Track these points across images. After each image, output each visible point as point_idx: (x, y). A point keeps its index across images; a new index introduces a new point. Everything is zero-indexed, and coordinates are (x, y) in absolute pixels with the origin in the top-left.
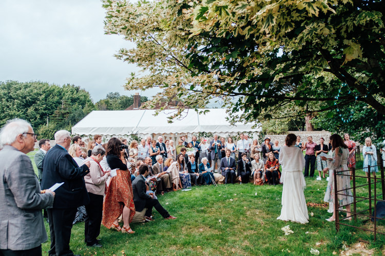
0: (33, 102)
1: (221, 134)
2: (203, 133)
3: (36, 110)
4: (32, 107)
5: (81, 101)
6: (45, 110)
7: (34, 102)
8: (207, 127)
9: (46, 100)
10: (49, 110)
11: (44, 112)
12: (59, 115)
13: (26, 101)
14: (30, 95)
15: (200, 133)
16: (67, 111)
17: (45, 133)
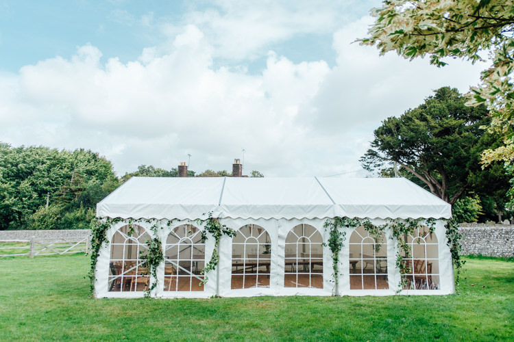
0: (29, 173)
1: (377, 221)
2: (343, 218)
3: (33, 184)
4: (26, 181)
5: (100, 174)
6: (46, 185)
7: (31, 173)
8: (350, 208)
9: (49, 171)
10: (52, 185)
11: (45, 188)
12: (67, 193)
13: (18, 170)
14: (24, 162)
15: (336, 218)
16: (79, 187)
17: (42, 220)
